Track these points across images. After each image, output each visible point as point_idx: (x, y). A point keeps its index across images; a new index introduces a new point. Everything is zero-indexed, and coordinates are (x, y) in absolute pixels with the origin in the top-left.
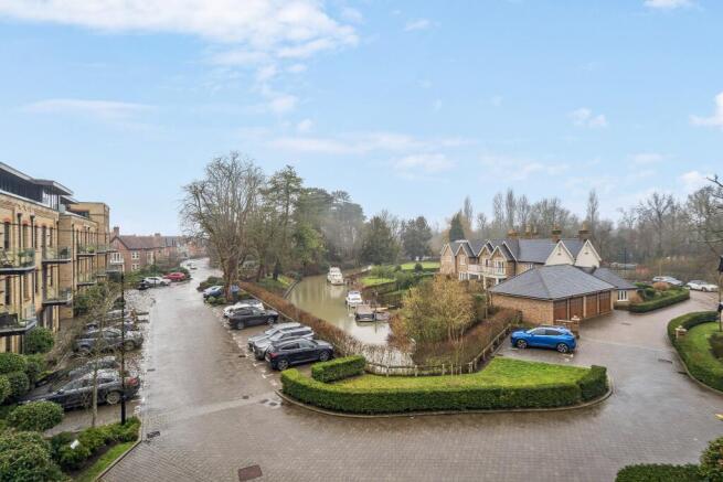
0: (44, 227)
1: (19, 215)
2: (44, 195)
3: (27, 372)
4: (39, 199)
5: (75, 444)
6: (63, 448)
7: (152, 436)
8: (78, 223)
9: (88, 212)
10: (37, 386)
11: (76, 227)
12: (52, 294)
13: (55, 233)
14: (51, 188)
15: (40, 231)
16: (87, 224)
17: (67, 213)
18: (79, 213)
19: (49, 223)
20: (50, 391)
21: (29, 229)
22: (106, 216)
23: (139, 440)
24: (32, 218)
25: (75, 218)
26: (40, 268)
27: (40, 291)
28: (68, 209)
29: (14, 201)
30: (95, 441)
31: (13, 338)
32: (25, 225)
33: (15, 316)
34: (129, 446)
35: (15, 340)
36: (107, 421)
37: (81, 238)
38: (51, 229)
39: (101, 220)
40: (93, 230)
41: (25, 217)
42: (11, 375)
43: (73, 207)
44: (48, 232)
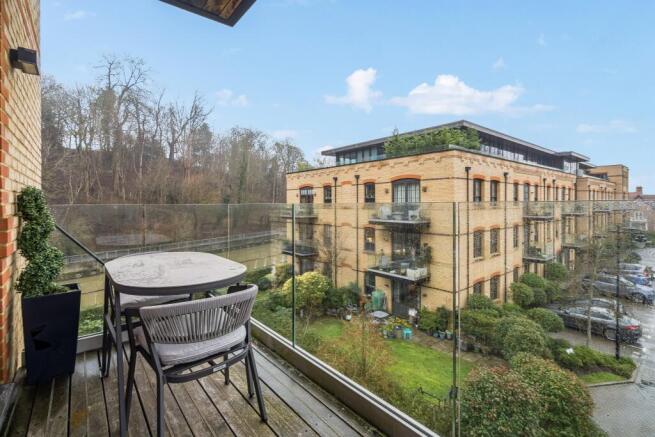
0: (564, 188)
1: (544, 180)
2: (565, 163)
3: (546, 291)
4: (561, 167)
5: (570, 351)
6: (561, 350)
7: (645, 384)
8: (594, 184)
9: (606, 174)
10: (552, 302)
11: (592, 187)
12: (569, 240)
13: (573, 193)
14: (570, 158)
15: (560, 191)
16: (604, 184)
17: (585, 176)
18: (598, 175)
19: (568, 184)
20: (560, 309)
21: (551, 190)
22: (625, 176)
23: (632, 380)
24: (554, 181)
25: (591, 179)
26: (560, 218)
27: (560, 236)
28: (587, 173)
29: (540, 170)
30: (588, 358)
31: (539, 265)
32: (549, 187)
33: (539, 250)
34: (619, 379)
35: (541, 267)
36: (603, 350)
37: (598, 197)
38: (570, 189)
39: (620, 180)
40: (610, 189)
41: (549, 181)
42: (536, 289)
43: (592, 171)
44: (567, 192)
